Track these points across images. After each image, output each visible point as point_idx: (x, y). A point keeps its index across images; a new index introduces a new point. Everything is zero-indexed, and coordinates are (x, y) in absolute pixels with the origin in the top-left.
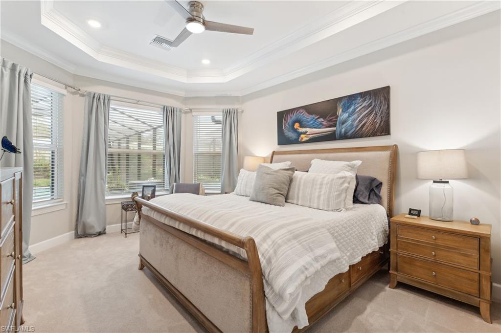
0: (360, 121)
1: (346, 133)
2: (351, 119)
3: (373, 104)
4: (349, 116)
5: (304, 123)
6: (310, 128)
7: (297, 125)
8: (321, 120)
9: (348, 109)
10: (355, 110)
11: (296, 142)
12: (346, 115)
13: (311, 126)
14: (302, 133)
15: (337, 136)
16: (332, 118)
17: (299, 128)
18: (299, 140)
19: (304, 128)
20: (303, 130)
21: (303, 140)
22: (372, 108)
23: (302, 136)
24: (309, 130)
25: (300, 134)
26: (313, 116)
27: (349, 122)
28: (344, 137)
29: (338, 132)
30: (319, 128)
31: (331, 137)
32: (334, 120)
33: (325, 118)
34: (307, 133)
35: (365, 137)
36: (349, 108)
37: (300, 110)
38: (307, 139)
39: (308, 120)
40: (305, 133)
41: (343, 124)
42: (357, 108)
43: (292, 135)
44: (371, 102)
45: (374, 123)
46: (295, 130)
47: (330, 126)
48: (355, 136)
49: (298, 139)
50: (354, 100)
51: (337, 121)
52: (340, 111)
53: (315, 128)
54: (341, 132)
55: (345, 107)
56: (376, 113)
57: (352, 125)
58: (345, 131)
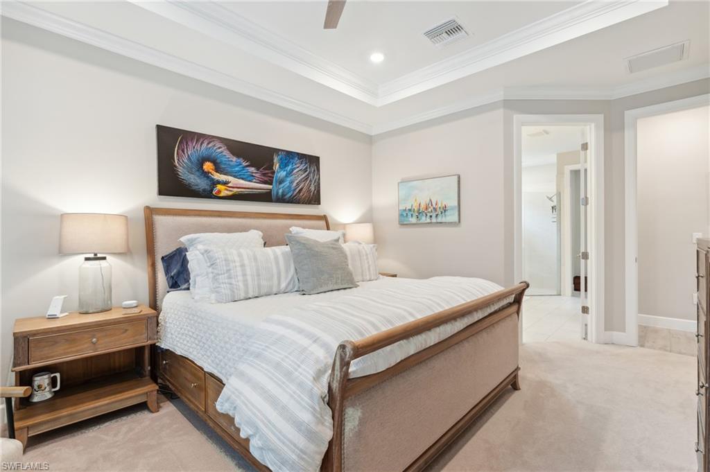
0: (298, 184)
1: (283, 195)
2: (289, 179)
3: (308, 170)
4: (286, 176)
5: (223, 166)
6: (235, 177)
7: (208, 166)
8: (252, 169)
9: (285, 167)
10: (293, 170)
11: (208, 194)
12: (283, 174)
13: (236, 174)
14: (219, 182)
15: (274, 198)
16: (267, 171)
17: (213, 172)
18: (214, 193)
19: (225, 174)
20: (223, 178)
21: (222, 194)
22: (308, 175)
23: (219, 187)
24: (233, 181)
25: (215, 183)
26: (241, 160)
27: (287, 183)
28: (281, 200)
29: (274, 193)
30: (250, 181)
31: (265, 197)
32: (270, 175)
33: (258, 170)
34: (229, 185)
35: (303, 203)
36: (286, 165)
37: (216, 142)
38: (230, 193)
39: (232, 163)
40: (225, 183)
41: (280, 183)
42: (295, 169)
43: (199, 181)
44: (306, 168)
45: (309, 191)
46: (206, 175)
47: (265, 182)
48: (293, 201)
49: (212, 190)
50: (292, 159)
51: (273, 177)
52: (276, 167)
53: (243, 179)
54: (277, 193)
55: (282, 163)
56: (311, 181)
57: (289, 187)
58: (283, 192)
